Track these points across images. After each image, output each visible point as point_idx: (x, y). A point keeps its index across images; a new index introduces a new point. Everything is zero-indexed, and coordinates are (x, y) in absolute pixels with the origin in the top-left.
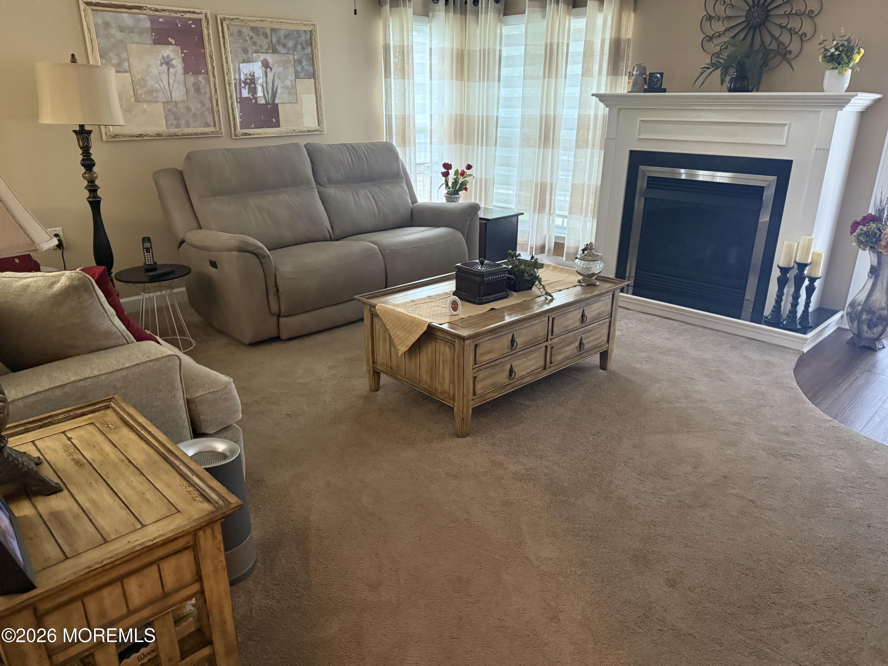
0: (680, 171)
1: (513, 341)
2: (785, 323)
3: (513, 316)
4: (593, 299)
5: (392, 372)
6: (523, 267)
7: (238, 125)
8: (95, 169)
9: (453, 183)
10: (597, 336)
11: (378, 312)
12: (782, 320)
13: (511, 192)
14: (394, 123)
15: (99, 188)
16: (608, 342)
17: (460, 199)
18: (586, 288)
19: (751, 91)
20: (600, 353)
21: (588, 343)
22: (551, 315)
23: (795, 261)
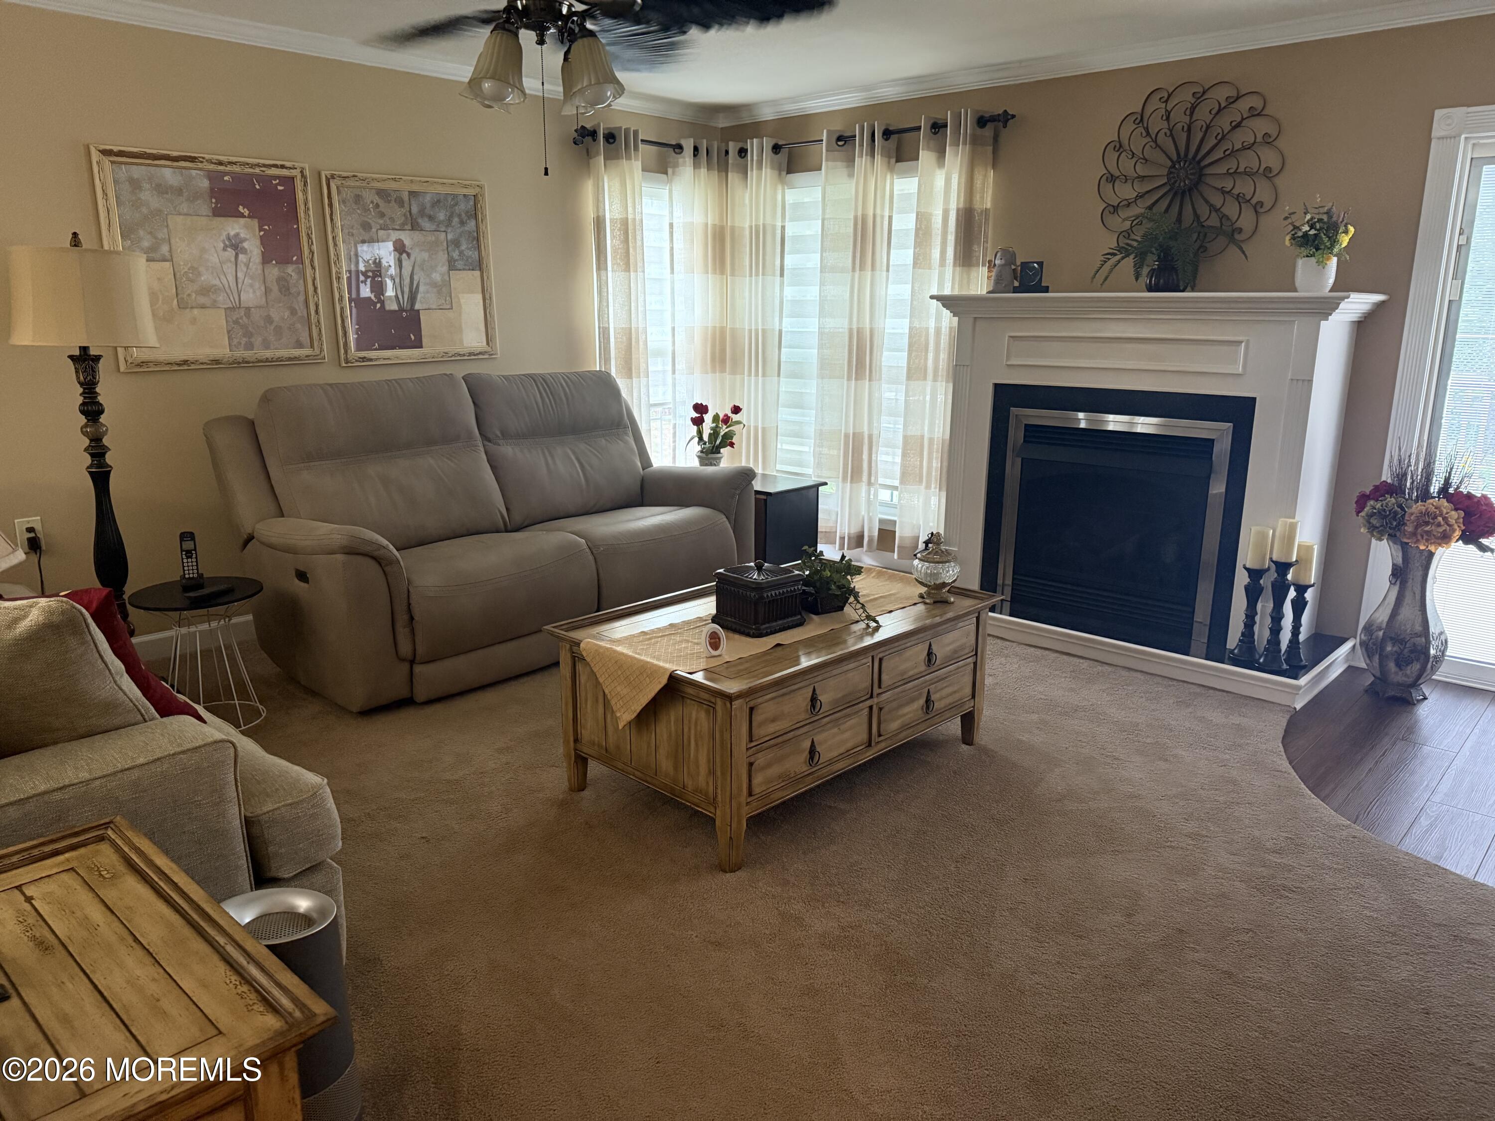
0: (1077, 415)
1: (814, 699)
2: (1261, 660)
3: (813, 656)
4: (944, 626)
5: (608, 757)
6: (827, 573)
7: (352, 345)
8: (103, 419)
9: (710, 434)
10: (955, 688)
11: (584, 654)
12: (1257, 657)
13: (806, 449)
14: (612, 340)
15: (110, 450)
16: (973, 696)
17: (722, 460)
18: (931, 607)
19: (1183, 291)
20: (962, 716)
21: (941, 699)
22: (877, 655)
23: (1271, 560)
